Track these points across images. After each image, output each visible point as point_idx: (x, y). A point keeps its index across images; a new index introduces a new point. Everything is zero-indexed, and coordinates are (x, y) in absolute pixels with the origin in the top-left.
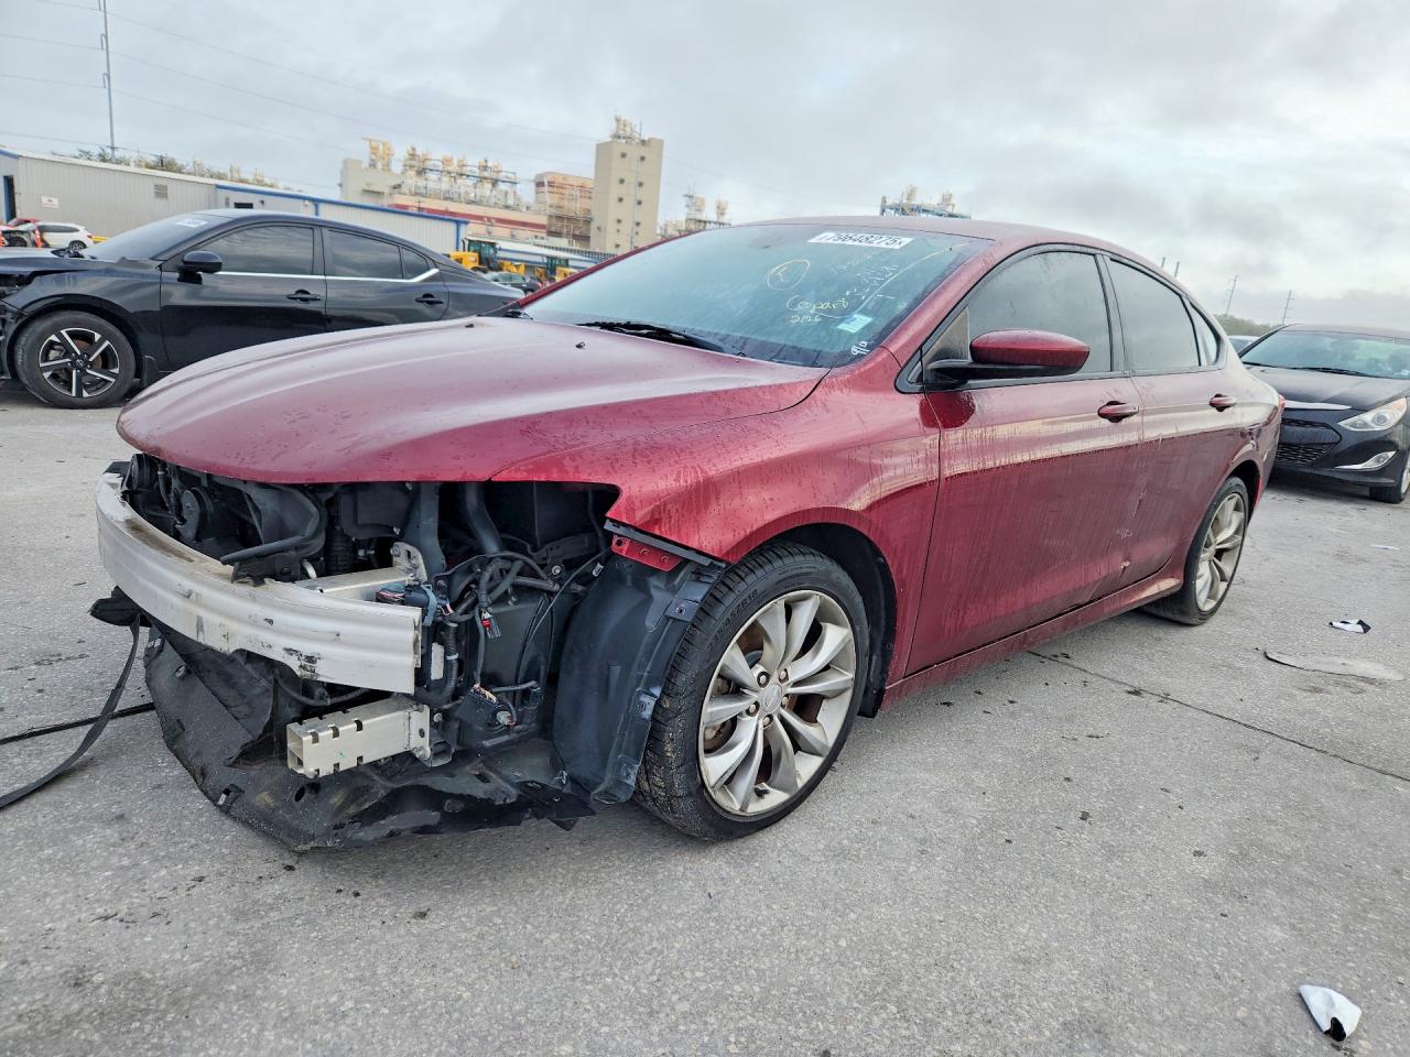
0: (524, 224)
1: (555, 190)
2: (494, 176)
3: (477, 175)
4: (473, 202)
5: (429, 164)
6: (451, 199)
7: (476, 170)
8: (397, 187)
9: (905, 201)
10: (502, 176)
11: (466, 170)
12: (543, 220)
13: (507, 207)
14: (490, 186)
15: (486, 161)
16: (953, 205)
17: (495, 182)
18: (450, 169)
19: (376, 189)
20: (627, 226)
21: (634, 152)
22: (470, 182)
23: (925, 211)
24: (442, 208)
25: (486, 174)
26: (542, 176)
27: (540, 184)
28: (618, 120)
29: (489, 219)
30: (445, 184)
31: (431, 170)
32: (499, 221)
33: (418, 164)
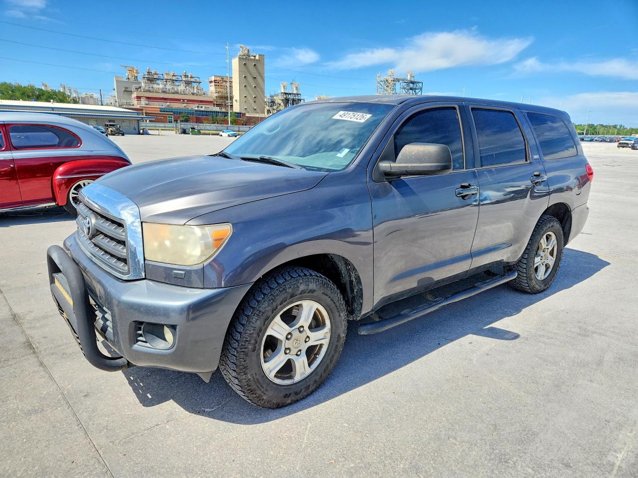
1: (217, 84)
2: (189, 79)
3: (181, 80)
4: (177, 93)
5: (155, 76)
6: (164, 92)
7: (180, 77)
8: (139, 88)
10: (192, 80)
11: (174, 78)
12: (211, 99)
13: (193, 94)
14: (184, 84)
15: (185, 73)
16: (413, 77)
17: (188, 83)
18: (167, 78)
19: (127, 90)
20: (249, 99)
21: (250, 62)
22: (177, 83)
23: (398, 80)
25: (185, 79)
27: (211, 82)
29: (184, 100)
31: (158, 79)
32: (189, 101)
33: (150, 76)
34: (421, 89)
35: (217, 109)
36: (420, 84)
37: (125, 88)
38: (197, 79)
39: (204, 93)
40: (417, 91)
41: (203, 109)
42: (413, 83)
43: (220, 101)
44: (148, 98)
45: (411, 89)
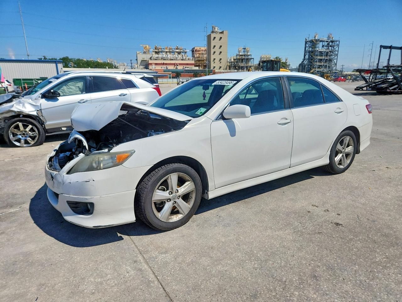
0: (187, 64)
1: (197, 52)
2: (180, 50)
4: (172, 60)
5: (160, 50)
6: (165, 60)
7: (174, 50)
8: (151, 58)
9: (314, 39)
10: (182, 51)
11: (171, 50)
12: (193, 62)
13: (182, 60)
14: (177, 54)
15: (177, 47)
16: (332, 38)
17: (179, 53)
18: (166, 50)
19: (144, 60)
20: (217, 61)
21: (218, 36)
22: (172, 54)
23: (321, 41)
24: (163, 63)
25: (177, 51)
26: (194, 48)
27: (193, 51)
28: (213, 27)
29: (177, 64)
30: (164, 55)
31: (161, 52)
32: (180, 64)
33: (157, 50)
34: (338, 45)
35: (197, 68)
36: (338, 43)
37: (143, 58)
38: (184, 50)
39: (189, 59)
40: (335, 47)
41: (188, 69)
42: (332, 42)
43: (198, 63)
44: (156, 64)
45: (331, 46)
